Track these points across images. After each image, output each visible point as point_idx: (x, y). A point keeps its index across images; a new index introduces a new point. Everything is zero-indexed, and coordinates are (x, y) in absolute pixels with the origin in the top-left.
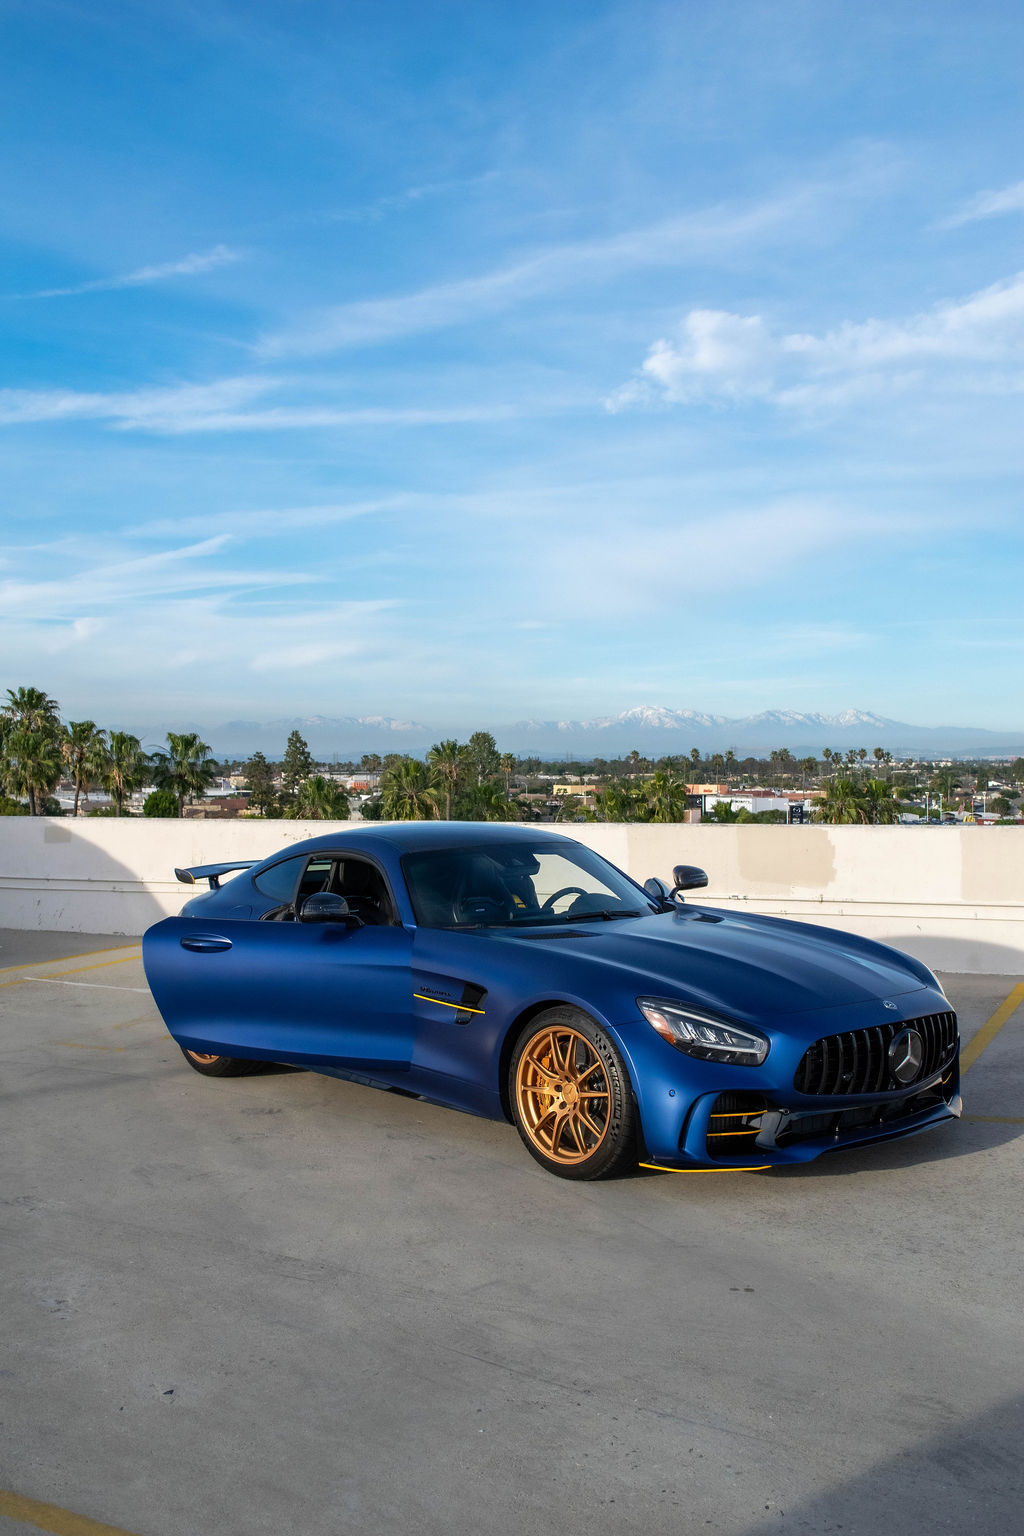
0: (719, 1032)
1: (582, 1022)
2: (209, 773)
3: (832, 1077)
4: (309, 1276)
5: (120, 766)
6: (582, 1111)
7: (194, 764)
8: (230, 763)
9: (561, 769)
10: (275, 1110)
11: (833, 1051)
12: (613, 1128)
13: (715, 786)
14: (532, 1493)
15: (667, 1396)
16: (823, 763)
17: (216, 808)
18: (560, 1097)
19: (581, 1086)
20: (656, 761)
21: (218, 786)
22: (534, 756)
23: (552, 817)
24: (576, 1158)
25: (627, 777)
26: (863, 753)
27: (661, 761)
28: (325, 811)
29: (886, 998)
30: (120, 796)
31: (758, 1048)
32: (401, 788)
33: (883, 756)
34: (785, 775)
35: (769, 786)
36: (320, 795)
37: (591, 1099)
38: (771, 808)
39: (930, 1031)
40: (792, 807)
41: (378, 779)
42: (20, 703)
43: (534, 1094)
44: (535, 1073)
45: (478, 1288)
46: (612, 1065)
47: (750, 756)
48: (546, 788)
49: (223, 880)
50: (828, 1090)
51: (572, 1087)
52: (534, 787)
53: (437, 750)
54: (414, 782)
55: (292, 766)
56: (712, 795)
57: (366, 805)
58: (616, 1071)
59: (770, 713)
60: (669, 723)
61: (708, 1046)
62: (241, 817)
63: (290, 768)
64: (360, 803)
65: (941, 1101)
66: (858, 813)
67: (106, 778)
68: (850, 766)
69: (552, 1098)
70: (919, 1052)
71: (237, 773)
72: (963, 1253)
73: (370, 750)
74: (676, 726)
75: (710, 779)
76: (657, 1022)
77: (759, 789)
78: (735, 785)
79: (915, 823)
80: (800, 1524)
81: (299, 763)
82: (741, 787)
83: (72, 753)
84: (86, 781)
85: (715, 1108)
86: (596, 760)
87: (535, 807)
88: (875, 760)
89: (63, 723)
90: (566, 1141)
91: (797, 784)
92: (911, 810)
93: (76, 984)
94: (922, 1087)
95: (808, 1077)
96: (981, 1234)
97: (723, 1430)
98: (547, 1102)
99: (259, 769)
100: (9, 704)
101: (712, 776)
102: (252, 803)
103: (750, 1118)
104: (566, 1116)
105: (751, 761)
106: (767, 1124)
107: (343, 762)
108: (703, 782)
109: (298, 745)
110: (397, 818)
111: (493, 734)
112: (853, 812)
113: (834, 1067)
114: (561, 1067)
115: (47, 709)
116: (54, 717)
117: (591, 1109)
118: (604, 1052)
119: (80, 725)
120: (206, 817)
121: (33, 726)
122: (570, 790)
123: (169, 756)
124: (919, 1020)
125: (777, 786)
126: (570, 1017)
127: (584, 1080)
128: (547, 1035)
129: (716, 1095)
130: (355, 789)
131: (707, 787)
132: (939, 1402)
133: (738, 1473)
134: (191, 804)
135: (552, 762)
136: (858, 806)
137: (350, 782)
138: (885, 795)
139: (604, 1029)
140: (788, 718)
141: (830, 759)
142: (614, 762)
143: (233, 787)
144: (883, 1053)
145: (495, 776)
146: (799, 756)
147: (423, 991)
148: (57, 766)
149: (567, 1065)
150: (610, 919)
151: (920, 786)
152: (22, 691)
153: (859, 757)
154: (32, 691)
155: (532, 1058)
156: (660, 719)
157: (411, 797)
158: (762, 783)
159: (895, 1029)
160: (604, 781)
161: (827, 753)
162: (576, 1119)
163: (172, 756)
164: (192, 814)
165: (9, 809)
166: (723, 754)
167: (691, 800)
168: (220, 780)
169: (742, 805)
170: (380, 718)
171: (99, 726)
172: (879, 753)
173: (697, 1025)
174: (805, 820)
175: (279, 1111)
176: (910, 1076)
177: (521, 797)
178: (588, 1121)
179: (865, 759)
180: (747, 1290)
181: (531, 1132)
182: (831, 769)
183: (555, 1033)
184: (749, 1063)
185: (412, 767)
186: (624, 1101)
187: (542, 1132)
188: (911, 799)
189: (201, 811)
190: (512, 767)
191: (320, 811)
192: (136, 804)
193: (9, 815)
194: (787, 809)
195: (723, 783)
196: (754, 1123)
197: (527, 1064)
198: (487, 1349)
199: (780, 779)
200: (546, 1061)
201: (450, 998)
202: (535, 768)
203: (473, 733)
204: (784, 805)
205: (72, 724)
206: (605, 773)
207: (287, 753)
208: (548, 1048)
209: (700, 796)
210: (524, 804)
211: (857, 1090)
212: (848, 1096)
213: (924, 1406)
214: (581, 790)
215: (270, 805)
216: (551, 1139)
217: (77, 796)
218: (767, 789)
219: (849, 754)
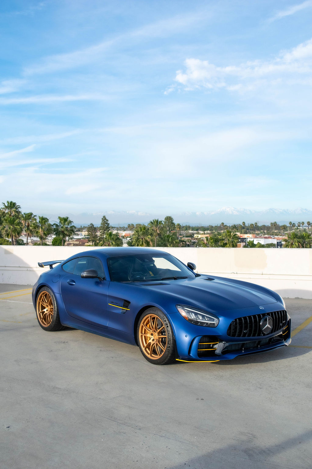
0: (203, 316)
1: (159, 312)
2: (72, 231)
3: (241, 331)
4: (62, 393)
5: (42, 228)
6: (159, 342)
7: (67, 227)
8: (82, 227)
9: (197, 229)
10: (65, 342)
11: (241, 323)
12: (168, 347)
13: (251, 235)
14: (113, 458)
15: (165, 431)
16: (289, 227)
17: (77, 243)
18: (152, 337)
19: (159, 333)
20: (231, 226)
21: (78, 235)
22: (188, 225)
23: (193, 246)
24: (156, 357)
25: (220, 232)
26: (303, 223)
27: (232, 226)
28: (112, 244)
29: (261, 305)
30: (41, 238)
31: (215, 321)
32: (139, 236)
34: (276, 231)
35: (270, 235)
36: (111, 238)
37: (162, 338)
38: (270, 243)
39: (276, 317)
40: (278, 242)
41: (133, 232)
42: (7, 207)
43: (145, 337)
44: (145, 330)
45: (115, 398)
46: (168, 327)
47: (264, 224)
48: (192, 236)
50: (239, 336)
51: (156, 334)
52: (188, 235)
53: (151, 222)
54: (143, 234)
55: (104, 228)
56: (249, 237)
57: (129, 241)
58: (169, 328)
59: (271, 209)
60: (235, 213)
61: (199, 321)
62: (85, 246)
63: (102, 229)
64: (127, 241)
65: (283, 340)
66: (299, 244)
67: (37, 232)
68: (299, 228)
69: (150, 338)
70: (272, 323)
71: (85, 230)
72: (277, 389)
73: (131, 222)
74: (238, 214)
75: (250, 232)
76: (183, 313)
77: (266, 236)
78: (258, 234)
82: (260, 235)
83: (25, 223)
84: (31, 233)
85: (200, 341)
86: (210, 226)
87: (188, 242)
88: (308, 226)
89: (23, 213)
90: (154, 352)
91: (280, 234)
93: (11, 301)
94: (274, 335)
95: (232, 331)
96: (285, 383)
97: (179, 441)
98: (149, 339)
99: (92, 229)
100: (3, 207)
101: (250, 231)
102: (90, 241)
103: (213, 345)
104: (154, 343)
105: (264, 226)
106: (219, 347)
107: (121, 227)
108: (247, 233)
109: (105, 221)
110: (138, 246)
111: (173, 217)
112: (297, 244)
113: (241, 328)
114: (153, 327)
115: (17, 208)
116: (19, 211)
117: (162, 341)
118: (165, 323)
119: (28, 214)
120: (74, 246)
121: (12, 214)
122: (200, 236)
123: (59, 225)
124: (272, 313)
125: (273, 235)
126: (155, 311)
127: (159, 332)
128: (149, 317)
129: (201, 337)
130: (125, 236)
131: (248, 235)
132: (251, 434)
133: (180, 454)
134: (69, 241)
135: (194, 226)
136: (298, 242)
137: (124, 233)
138: (308, 238)
139: (165, 315)
141: (291, 225)
142: (216, 226)
143: (83, 235)
144: (258, 323)
145: (174, 231)
146: (281, 224)
147: (112, 303)
148: (21, 228)
150: (177, 279)
152: (8, 202)
153: (302, 225)
154: (11, 202)
155: (144, 325)
156: (232, 211)
157: (142, 239)
158: (268, 234)
159: (263, 316)
160: (212, 233)
161: (290, 223)
162: (157, 345)
163: (60, 225)
164: (69, 245)
165: (6, 243)
166: (254, 224)
167: (242, 240)
168: (79, 233)
169: (258, 241)
171: (34, 214)
172: (309, 224)
173: (196, 314)
174: (282, 247)
175: (67, 342)
177: (183, 239)
178: (161, 345)
179: (304, 225)
180: (202, 399)
181: (143, 349)
182: (292, 229)
183: (151, 316)
184: (212, 326)
185: (142, 229)
186: (171, 338)
187: (147, 349)
189: (72, 244)
190: (180, 228)
192: (50, 241)
193: (6, 245)
194: (276, 243)
195: (254, 234)
196: (215, 346)
197: (142, 327)
198: (112, 416)
199: (274, 232)
200: (148, 325)
201: (119, 305)
202: (188, 229)
203: (166, 216)
204: (275, 242)
205: (25, 214)
206: (213, 230)
207: (102, 224)
208: (149, 321)
209: (245, 238)
210: (183, 241)
211: (249, 336)
212: (246, 338)
213: (246, 435)
214: (204, 236)
215: (96, 241)
216: (150, 351)
217: (27, 238)
218: (269, 236)
219: (298, 224)
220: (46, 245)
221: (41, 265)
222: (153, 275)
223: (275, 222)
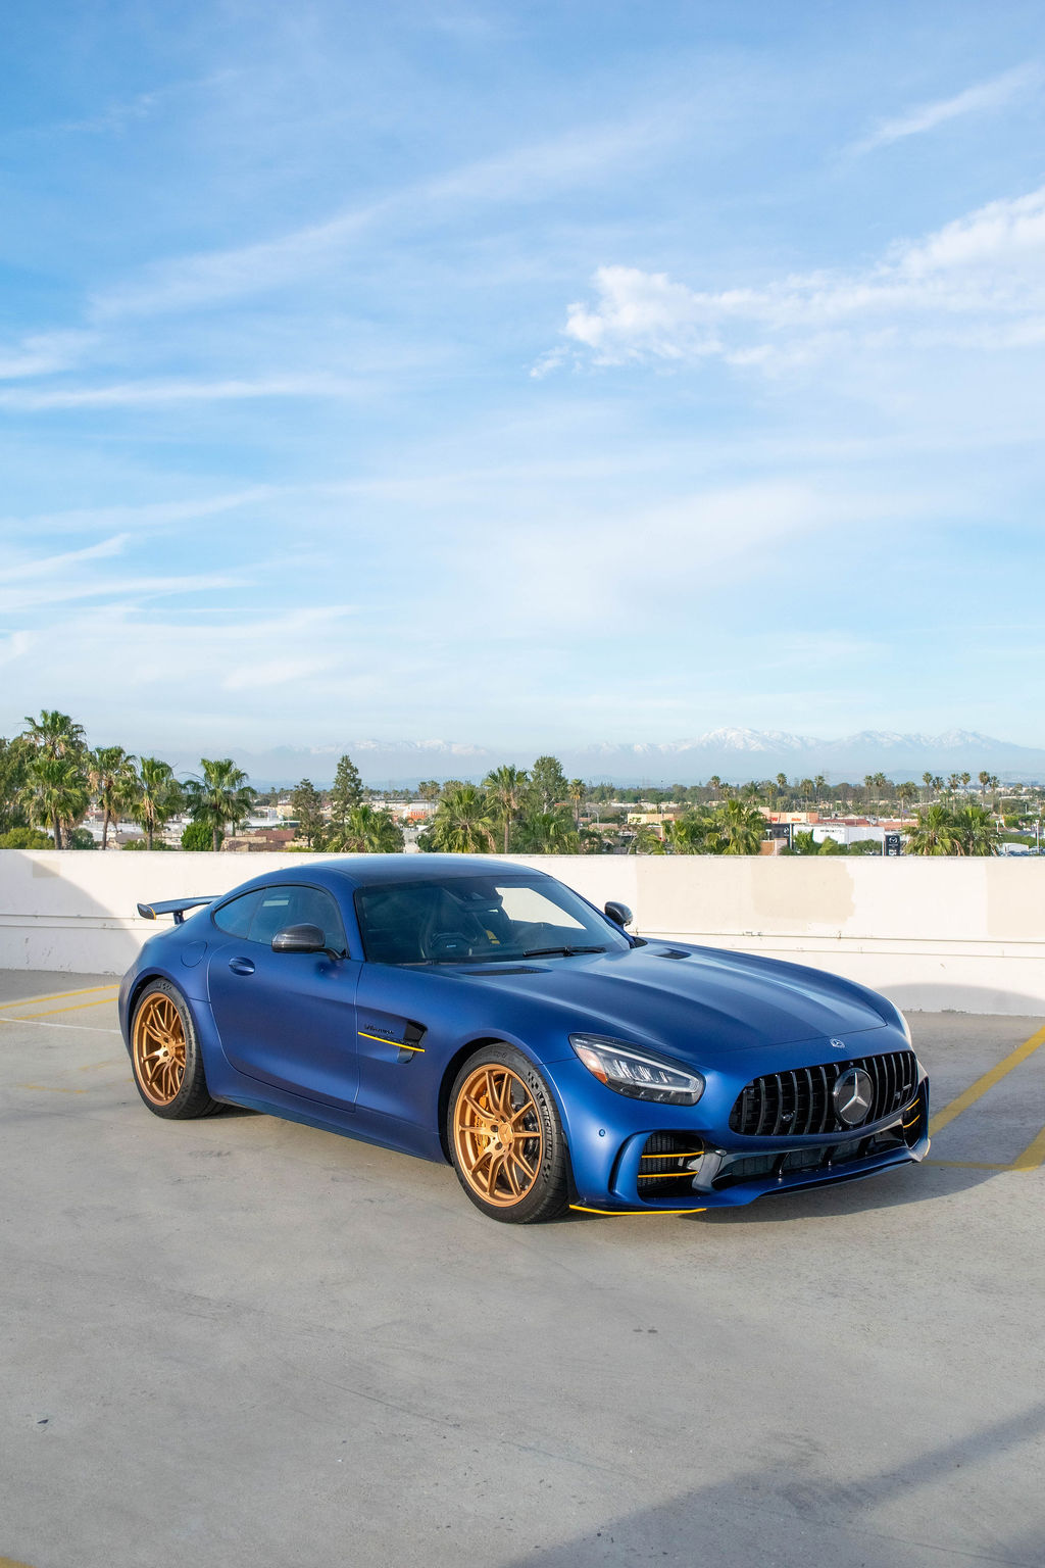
0: (655, 1071)
1: (516, 1060)
2: (245, 803)
3: (772, 1118)
4: (213, 1314)
5: (150, 795)
6: (516, 1152)
7: (229, 792)
8: (277, 791)
9: (637, 797)
10: (224, 1153)
11: (772, 1091)
12: (545, 1169)
13: (805, 814)
14: (371, 1518)
15: (535, 1430)
16: (923, 788)
17: (263, 840)
18: (496, 1138)
19: (515, 1125)
20: (740, 786)
21: (263, 816)
22: (607, 783)
23: (625, 849)
24: (508, 1200)
25: (708, 805)
26: (967, 777)
27: (745, 787)
28: (371, 843)
29: (835, 1036)
30: (149, 826)
31: (693, 1086)
32: (453, 818)
33: (988, 780)
34: (882, 802)
35: (865, 814)
36: (366, 825)
37: (527, 1140)
38: (865, 838)
39: (881, 1071)
40: (888, 837)
41: (436, 807)
42: (42, 729)
43: (472, 1135)
44: (473, 1114)
45: (379, 1327)
46: (544, 1104)
48: (619, 818)
49: (187, 915)
50: (767, 1131)
51: (508, 1126)
52: (607, 816)
53: (493, 777)
54: (468, 811)
55: (343, 794)
56: (799, 821)
57: (423, 836)
58: (549, 1109)
59: (867, 734)
60: (756, 746)
61: (642, 1085)
62: (286, 850)
63: (339, 797)
64: (416, 834)
65: (903, 1144)
66: (953, 844)
67: (136, 808)
68: (953, 791)
69: (489, 1139)
70: (869, 1091)
71: (284, 801)
72: (885, 1298)
73: (428, 776)
74: (763, 749)
75: (800, 806)
76: (592, 1061)
77: (852, 817)
78: (827, 813)
79: (1024, 854)
80: (627, 1550)
81: (349, 790)
82: (833, 815)
83: (100, 781)
84: (115, 809)
85: (646, 1149)
86: (675, 786)
87: (606, 837)
88: (981, 784)
89: (91, 748)
90: (502, 1183)
91: (895, 812)
92: (1018, 840)
93: (53, 1025)
94: (875, 1129)
95: (745, 1116)
96: (911, 1280)
97: (579, 1463)
98: (484, 1142)
99: (307, 796)
100: (29, 729)
101: (802, 803)
102: (299, 835)
103: (687, 1160)
104: (502, 1156)
105: (846, 786)
106: (704, 1167)
107: (399, 790)
108: (791, 810)
109: (349, 771)
110: (450, 849)
111: (560, 759)
112: (947, 842)
113: (773, 1106)
114: (496, 1106)
115: (72, 734)
116: (80, 742)
117: (525, 1151)
118: (535, 1091)
119: (108, 751)
120: (250, 850)
121: (58, 753)
122: (644, 819)
123: (203, 785)
124: (869, 1060)
125: (872, 813)
126: (504, 1055)
127: (518, 1119)
128: (483, 1074)
129: (648, 1134)
130: (412, 819)
131: (796, 815)
132: (806, 1440)
133: (581, 1503)
134: (234, 835)
135: (627, 788)
136: (952, 836)
137: (403, 810)
138: (983, 824)
139: (536, 1067)
140: (886, 740)
141: (931, 784)
142: (695, 788)
143: (280, 817)
144: (826, 1093)
145: (564, 804)
146: (898, 781)
147: (369, 1029)
148: (84, 794)
149: (501, 1106)
150: (572, 955)
151: (1030, 813)
152: (44, 714)
153: (962, 781)
154: (56, 715)
155: (469, 1098)
156: (745, 741)
157: (464, 828)
158: (857, 810)
159: (842, 1068)
160: (683, 809)
161: (928, 777)
162: (510, 1160)
163: (206, 785)
164: (234, 847)
165: (36, 841)
166: (813, 780)
167: (777, 829)
168: (266, 809)
169: (828, 834)
170: (441, 742)
171: (129, 752)
172: (985, 778)
173: (632, 1064)
174: (902, 852)
175: (228, 1153)
176: (861, 1116)
177: (591, 828)
178: (522, 1162)
179: (969, 784)
180: (650, 1331)
181: (468, 1174)
182: (933, 795)
183: (491, 1071)
184: (683, 1102)
185: (465, 796)
186: (555, 1140)
187: (479, 1174)
188: (1021, 828)
189: (245, 843)
190: (581, 794)
191: (366, 842)
192: (174, 835)
193: (36, 848)
194: (883, 839)
195: (814, 811)
196: (693, 1165)
197: (465, 1104)
198: (369, 1385)
199: (876, 806)
200: (483, 1100)
201: (392, 1036)
202: (608, 796)
203: (538, 757)
204: (879, 835)
205: (98, 750)
206: (684, 800)
207: (337, 780)
208: (484, 1086)
209: (787, 826)
210: (594, 835)
211: (799, 1130)
212: (789, 1137)
213: (790, 1444)
214: (657, 819)
215: (318, 837)
216: (487, 1180)
217: (106, 827)
218: (861, 817)
219: (952, 779)
220: (163, 847)
221: (146, 913)
222: (498, 942)
223: (881, 774)
